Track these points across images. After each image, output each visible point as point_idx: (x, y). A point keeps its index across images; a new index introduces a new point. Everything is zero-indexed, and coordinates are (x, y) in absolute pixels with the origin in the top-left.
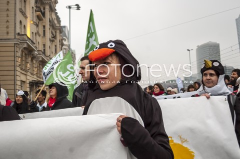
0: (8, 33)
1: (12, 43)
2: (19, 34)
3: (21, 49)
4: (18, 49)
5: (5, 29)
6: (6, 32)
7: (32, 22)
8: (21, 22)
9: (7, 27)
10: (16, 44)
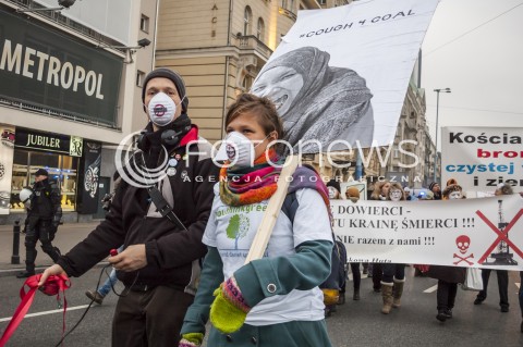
0: (214, 34)
1: (220, 56)
2: (239, 34)
3: (241, 70)
4: (233, 70)
5: (210, 24)
6: (210, 31)
7: (282, 12)
8: (248, 9)
9: (214, 21)
10: (230, 57)
